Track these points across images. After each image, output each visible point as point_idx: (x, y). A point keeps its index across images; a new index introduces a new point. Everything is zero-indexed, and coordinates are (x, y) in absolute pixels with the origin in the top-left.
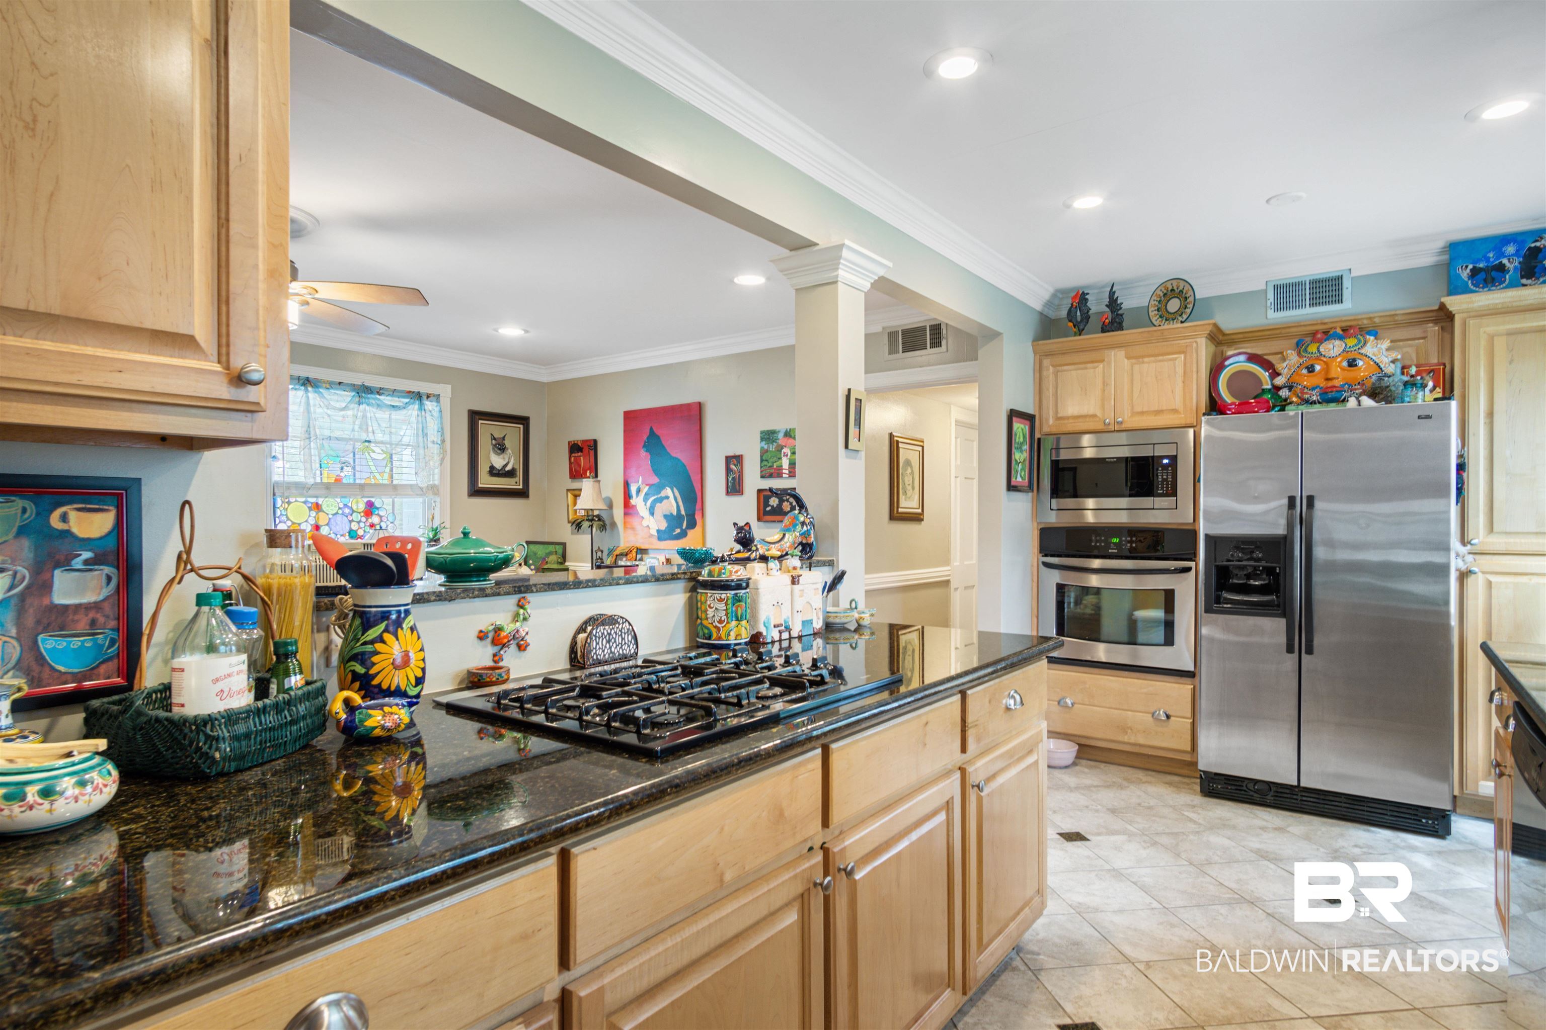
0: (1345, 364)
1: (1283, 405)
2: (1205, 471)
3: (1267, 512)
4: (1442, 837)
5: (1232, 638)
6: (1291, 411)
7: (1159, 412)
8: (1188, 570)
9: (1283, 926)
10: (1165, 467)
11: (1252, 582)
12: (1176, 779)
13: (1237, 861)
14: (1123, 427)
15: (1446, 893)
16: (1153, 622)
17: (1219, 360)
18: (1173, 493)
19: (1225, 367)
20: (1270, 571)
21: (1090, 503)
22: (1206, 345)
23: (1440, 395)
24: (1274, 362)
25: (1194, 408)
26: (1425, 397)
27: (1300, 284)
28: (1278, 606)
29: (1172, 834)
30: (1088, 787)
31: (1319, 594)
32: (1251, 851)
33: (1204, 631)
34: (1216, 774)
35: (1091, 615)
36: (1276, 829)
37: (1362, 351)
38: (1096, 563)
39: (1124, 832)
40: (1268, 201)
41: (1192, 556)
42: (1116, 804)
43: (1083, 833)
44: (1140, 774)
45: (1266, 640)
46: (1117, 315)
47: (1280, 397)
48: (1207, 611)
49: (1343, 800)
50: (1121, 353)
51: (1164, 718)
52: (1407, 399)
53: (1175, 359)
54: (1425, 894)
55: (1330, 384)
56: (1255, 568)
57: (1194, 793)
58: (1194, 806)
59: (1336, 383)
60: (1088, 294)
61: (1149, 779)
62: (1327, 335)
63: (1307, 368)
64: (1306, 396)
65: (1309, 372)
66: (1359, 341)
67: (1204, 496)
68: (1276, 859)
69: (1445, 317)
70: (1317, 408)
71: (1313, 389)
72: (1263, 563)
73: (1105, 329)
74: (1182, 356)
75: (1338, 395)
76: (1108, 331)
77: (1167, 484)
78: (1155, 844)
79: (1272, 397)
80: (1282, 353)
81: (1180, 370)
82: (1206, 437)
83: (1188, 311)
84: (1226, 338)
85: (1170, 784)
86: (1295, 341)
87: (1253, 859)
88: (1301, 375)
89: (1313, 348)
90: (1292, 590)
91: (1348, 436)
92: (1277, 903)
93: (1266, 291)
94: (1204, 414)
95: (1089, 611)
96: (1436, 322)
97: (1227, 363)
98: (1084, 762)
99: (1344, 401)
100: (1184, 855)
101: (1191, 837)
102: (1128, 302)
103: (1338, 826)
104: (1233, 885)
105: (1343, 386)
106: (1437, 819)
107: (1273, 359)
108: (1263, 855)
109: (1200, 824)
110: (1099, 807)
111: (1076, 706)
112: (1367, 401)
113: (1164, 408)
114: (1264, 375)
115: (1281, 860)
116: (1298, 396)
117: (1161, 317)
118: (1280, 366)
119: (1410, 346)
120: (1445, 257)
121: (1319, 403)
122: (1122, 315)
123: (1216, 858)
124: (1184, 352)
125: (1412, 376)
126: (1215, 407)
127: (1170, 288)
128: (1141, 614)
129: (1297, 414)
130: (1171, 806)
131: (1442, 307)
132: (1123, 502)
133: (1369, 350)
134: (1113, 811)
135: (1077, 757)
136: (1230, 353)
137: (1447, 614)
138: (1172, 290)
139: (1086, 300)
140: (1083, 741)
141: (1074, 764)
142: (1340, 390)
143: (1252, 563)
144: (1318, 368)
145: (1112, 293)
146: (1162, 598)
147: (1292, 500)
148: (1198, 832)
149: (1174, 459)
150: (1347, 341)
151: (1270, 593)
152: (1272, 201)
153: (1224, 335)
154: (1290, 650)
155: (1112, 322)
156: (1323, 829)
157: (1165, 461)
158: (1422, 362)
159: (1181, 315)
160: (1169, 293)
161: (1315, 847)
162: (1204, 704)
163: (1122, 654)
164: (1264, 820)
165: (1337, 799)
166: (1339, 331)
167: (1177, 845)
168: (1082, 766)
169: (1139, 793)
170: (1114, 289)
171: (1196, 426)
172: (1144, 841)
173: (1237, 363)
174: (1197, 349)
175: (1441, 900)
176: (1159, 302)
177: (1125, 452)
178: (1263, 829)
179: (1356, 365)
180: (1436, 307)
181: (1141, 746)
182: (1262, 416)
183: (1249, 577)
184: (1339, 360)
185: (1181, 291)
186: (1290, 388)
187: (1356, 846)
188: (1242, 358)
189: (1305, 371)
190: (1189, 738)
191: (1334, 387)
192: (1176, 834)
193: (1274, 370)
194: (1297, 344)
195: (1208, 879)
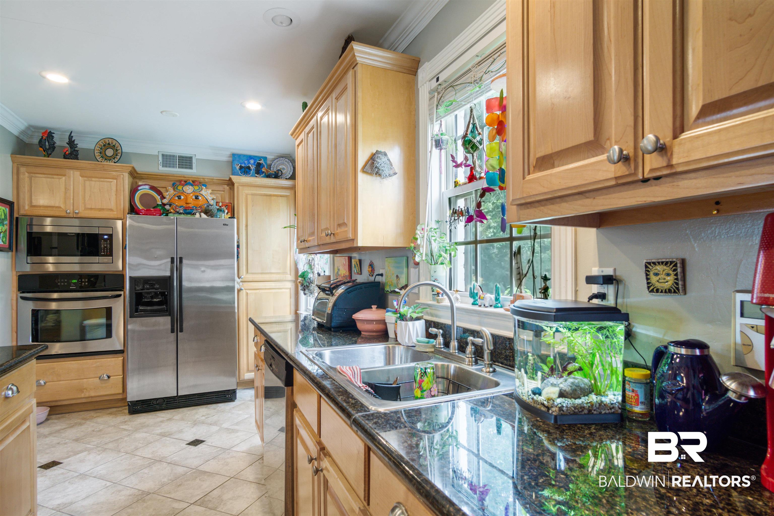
0: (194, 197)
1: (167, 213)
2: (129, 243)
3: (161, 265)
4: (234, 401)
5: (144, 329)
6: (171, 216)
7: (101, 210)
8: (120, 296)
9: (176, 466)
10: (106, 240)
11: (155, 300)
12: (114, 410)
13: (151, 443)
14: (79, 215)
15: (237, 424)
16: (99, 326)
17: (135, 187)
18: (111, 254)
19: (138, 190)
20: (163, 294)
21: (51, 259)
22: (128, 178)
23: (230, 216)
24: (163, 192)
25: (122, 209)
26: (225, 216)
27: (174, 156)
28: (167, 311)
29: (115, 441)
30: (58, 431)
31: (185, 303)
32: (157, 435)
33: (130, 327)
34: (137, 401)
35: (52, 326)
36: (168, 420)
37: (201, 193)
38: (55, 295)
39: (86, 450)
40: (161, 112)
41: (122, 288)
42: (78, 435)
43: (57, 460)
44: (92, 414)
45: (161, 328)
46: (74, 150)
47: (166, 209)
48: (131, 316)
49: (197, 396)
50: (77, 173)
51: (106, 378)
52: (218, 216)
53: (111, 182)
54: (230, 427)
55: (188, 206)
56: (156, 293)
57: (125, 414)
58: (125, 422)
59: (190, 205)
60: (54, 133)
61: (98, 414)
62: (186, 183)
63: (177, 197)
64: (178, 210)
65: (179, 199)
66: (199, 188)
67: (129, 256)
68: (169, 435)
69: (231, 184)
70: (182, 216)
71: (181, 207)
72: (160, 290)
73: (65, 157)
74: (115, 181)
75: (191, 211)
76: (68, 159)
77: (107, 250)
78: (105, 450)
79: (162, 209)
80: (166, 188)
81: (114, 188)
82: (129, 225)
83: (118, 157)
84: (138, 175)
85: (111, 414)
86: (172, 183)
87: (158, 439)
88: (175, 200)
89: (180, 188)
90: (173, 303)
91: (196, 230)
92: (172, 456)
93: (158, 156)
94: (128, 214)
95: (50, 324)
96: (228, 185)
97: (139, 188)
98: (54, 417)
99: (193, 214)
100: (122, 450)
101: (126, 439)
102: (81, 144)
103: (195, 409)
104: (150, 456)
105: (193, 207)
106: (232, 394)
107: (162, 190)
108: (163, 435)
109: (130, 430)
110: (67, 441)
111: (47, 384)
112: (203, 216)
113: (105, 208)
114: (158, 197)
115: (172, 434)
116: (174, 210)
117: (102, 157)
118: (165, 194)
119: (219, 193)
120: (231, 159)
121: (183, 214)
122: (77, 151)
123: (140, 445)
124: (116, 179)
125: (220, 207)
126: (133, 210)
127: (108, 142)
128: (88, 322)
129: (174, 218)
130: (112, 426)
131: (230, 179)
132: (76, 259)
133: (203, 192)
134: (77, 440)
135: (49, 415)
136: (140, 183)
137: (234, 307)
138: (109, 144)
139: (53, 137)
140: (53, 404)
141: (47, 420)
142: (192, 209)
143: (154, 290)
144: (182, 197)
145: (70, 137)
146: (104, 311)
147: (172, 259)
148: (129, 435)
149: (111, 236)
150: (195, 187)
151: (163, 305)
152: (164, 113)
153: (137, 173)
154: (172, 331)
155: (71, 154)
156: (189, 413)
157: (106, 237)
158: (223, 201)
159: (114, 159)
160: (107, 145)
161: (186, 422)
162: (130, 366)
163: (76, 347)
164: (162, 417)
165: (194, 397)
166: (191, 182)
167: (118, 446)
168: (53, 419)
169: (92, 424)
170: (72, 135)
171: (123, 219)
172: (99, 451)
173: (144, 189)
174: (123, 178)
175: (236, 427)
176: (101, 148)
177: (77, 230)
178: (162, 422)
179: (198, 199)
180: (228, 179)
181: (92, 397)
182: (157, 218)
183: (152, 297)
184: (191, 195)
185: (114, 146)
186: (170, 205)
187: (203, 416)
188: (147, 187)
189: (177, 198)
190: (121, 386)
191: (189, 207)
192: (117, 440)
193: (162, 196)
194: (173, 185)
195: (137, 457)
